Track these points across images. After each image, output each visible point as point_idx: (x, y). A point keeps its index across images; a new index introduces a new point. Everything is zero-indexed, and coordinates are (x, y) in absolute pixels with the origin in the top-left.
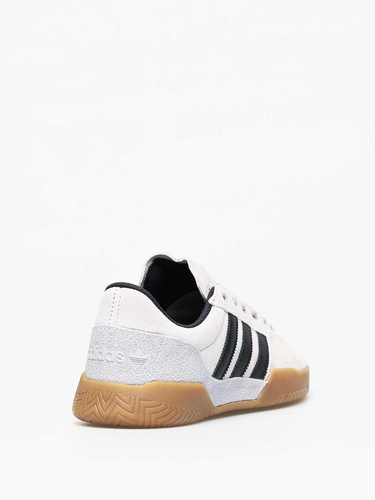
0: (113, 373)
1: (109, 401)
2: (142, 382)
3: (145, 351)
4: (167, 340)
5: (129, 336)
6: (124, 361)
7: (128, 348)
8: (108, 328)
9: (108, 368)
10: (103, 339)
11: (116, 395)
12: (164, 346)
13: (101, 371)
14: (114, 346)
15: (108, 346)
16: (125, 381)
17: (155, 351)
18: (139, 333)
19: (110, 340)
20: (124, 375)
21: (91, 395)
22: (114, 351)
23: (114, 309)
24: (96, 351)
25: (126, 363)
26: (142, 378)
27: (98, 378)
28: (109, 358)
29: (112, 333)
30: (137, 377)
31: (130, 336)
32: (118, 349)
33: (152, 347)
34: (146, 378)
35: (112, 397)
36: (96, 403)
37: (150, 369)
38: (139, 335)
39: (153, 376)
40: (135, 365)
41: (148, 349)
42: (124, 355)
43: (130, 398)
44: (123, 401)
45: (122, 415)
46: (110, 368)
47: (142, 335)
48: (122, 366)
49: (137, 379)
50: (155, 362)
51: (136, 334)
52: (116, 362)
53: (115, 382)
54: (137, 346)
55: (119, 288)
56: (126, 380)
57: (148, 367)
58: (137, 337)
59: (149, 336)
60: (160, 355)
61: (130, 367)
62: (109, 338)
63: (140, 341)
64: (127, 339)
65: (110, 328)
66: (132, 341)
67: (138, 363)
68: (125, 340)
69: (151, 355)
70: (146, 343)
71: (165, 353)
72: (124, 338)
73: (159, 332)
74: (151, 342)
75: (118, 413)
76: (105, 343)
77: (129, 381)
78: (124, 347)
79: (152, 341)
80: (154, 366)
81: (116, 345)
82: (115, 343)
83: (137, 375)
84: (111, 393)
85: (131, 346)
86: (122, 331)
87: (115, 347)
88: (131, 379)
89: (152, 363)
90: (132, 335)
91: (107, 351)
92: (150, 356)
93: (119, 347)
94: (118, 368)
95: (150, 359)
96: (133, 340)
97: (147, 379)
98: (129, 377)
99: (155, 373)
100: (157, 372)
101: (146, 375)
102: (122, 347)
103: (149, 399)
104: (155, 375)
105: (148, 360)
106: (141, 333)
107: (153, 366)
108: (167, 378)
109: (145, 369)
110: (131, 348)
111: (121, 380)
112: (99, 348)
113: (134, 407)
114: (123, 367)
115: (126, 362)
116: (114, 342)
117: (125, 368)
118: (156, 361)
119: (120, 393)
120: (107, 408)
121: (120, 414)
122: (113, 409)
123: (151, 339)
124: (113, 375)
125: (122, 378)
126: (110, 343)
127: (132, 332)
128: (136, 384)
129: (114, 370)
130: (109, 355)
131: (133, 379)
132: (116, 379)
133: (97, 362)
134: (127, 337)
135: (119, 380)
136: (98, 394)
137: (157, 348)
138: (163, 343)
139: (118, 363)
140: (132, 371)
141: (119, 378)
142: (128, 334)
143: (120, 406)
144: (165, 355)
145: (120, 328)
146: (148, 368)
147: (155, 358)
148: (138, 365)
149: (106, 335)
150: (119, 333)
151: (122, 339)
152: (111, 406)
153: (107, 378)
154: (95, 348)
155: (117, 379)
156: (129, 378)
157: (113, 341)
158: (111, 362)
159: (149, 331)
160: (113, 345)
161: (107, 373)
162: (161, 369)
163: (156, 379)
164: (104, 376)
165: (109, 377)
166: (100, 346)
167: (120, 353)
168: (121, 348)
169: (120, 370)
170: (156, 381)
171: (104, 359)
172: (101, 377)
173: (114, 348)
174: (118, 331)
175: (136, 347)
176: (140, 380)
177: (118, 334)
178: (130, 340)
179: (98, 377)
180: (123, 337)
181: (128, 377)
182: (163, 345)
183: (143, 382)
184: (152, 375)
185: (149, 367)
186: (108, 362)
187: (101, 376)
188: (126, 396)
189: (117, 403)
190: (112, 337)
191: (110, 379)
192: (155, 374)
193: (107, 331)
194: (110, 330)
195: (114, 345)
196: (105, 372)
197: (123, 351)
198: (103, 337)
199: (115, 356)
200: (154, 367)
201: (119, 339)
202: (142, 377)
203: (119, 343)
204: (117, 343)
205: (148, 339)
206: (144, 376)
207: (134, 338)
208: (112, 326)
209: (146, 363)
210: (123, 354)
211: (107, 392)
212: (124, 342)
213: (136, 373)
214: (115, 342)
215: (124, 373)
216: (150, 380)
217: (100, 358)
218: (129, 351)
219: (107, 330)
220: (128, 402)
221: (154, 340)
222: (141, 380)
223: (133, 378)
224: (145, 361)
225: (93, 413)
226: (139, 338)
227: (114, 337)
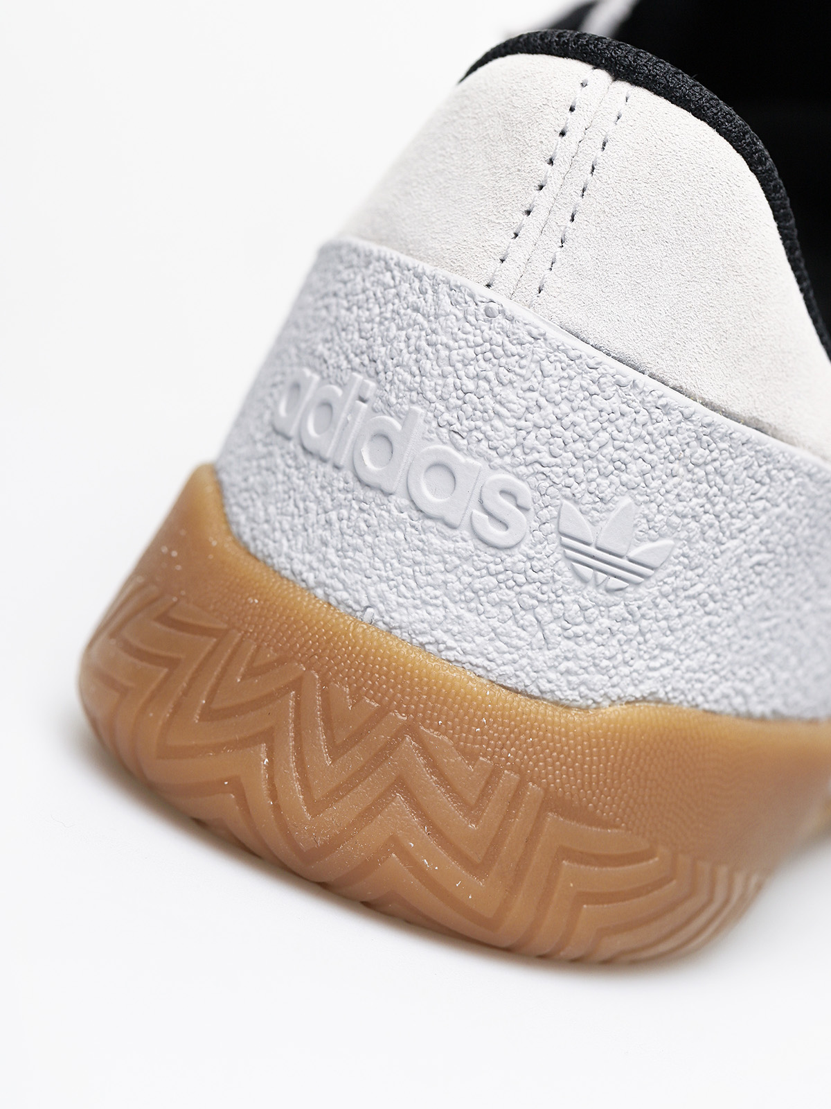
0: (429, 589)
1: (358, 756)
2: (587, 692)
3: (659, 517)
4: (791, 474)
5: (598, 400)
6: (517, 544)
7: (572, 471)
8: (482, 306)
9: (409, 554)
10: (427, 365)
11: (410, 729)
12: (765, 510)
13: (356, 549)
14: (490, 433)
15: (447, 416)
16: (486, 663)
17: (711, 526)
18: (662, 402)
19: (471, 385)
20: (496, 624)
21: (251, 672)
22: (479, 463)
23: (542, 201)
24: (353, 411)
25: (530, 559)
26: (592, 669)
27: (320, 584)
28: (430, 495)
29: (499, 351)
30: (567, 659)
31: (606, 405)
32: (508, 459)
33: (703, 500)
34: (613, 672)
35: (380, 736)
36: (269, 737)
37: (655, 627)
38: (657, 413)
39: (655, 669)
40: (578, 583)
41: (679, 507)
42: (530, 505)
43: (494, 774)
44: (444, 780)
45: (419, 871)
46: (419, 557)
47: (677, 416)
48: (500, 568)
49: (562, 668)
50: (691, 592)
51: (642, 402)
52: (466, 534)
53: (422, 645)
54: (625, 477)
55: (602, 76)
56: (494, 655)
57: (643, 616)
58: (641, 418)
59: (708, 430)
60: (729, 554)
61: (545, 588)
62: (472, 370)
63: (653, 447)
64: (577, 417)
65: (489, 314)
66: (604, 436)
67: (601, 576)
68: (566, 421)
69: (686, 550)
70: (682, 471)
71: (758, 552)
72: (565, 407)
73: (768, 418)
74: (710, 468)
75: (394, 844)
76: (430, 395)
77: (509, 669)
78: (547, 459)
79: (717, 464)
80: (680, 616)
81: (504, 433)
82: (497, 414)
83: (571, 644)
84: (383, 712)
85: (589, 463)
86: (563, 357)
87: (495, 444)
88: (524, 661)
89: (672, 597)
90: (615, 403)
91: (433, 447)
92: (677, 552)
93: (518, 451)
94: (472, 570)
95: (671, 569)
96: (615, 433)
97: (615, 680)
98: (521, 643)
99: (670, 656)
100: (682, 649)
101: (620, 657)
102: (536, 456)
103: (596, 807)
104: (666, 671)
105: (661, 574)
106: (673, 403)
107: (676, 612)
108: (717, 693)
109: (624, 619)
110: (591, 476)
111: (468, 646)
112: (379, 404)
113: (496, 843)
114: (501, 577)
115: (532, 553)
116: (498, 407)
117: (511, 583)
118: (699, 587)
119: (438, 728)
120: (337, 794)
121: (405, 855)
122: (368, 814)
123: (715, 454)
124: (425, 602)
125: (478, 639)
126: (468, 408)
127: (624, 381)
128: (548, 696)
129: (441, 577)
130: (441, 477)
131: (539, 664)
132: (439, 634)
133: (342, 485)
134: (585, 404)
135: (451, 643)
136: (297, 684)
137: (726, 515)
138: (764, 489)
139: (481, 546)
140: (548, 617)
141: (456, 629)
142: (594, 388)
143: (417, 807)
144: (756, 558)
145: (558, 337)
146: (644, 623)
147: (700, 571)
148: (597, 586)
149: (451, 343)
150: (546, 363)
151: (550, 408)
152: (363, 794)
153: (381, 607)
154: (353, 392)
155: (445, 638)
156: (518, 649)
157: (488, 399)
158: (440, 526)
159: (717, 402)
160: (479, 423)
161: (388, 579)
162: (709, 638)
163: (662, 695)
164: (365, 588)
165: (395, 607)
166: (393, 400)
167: (508, 488)
168: (530, 458)
169: (477, 586)
170: (659, 701)
171: (396, 485)
172: (343, 582)
173: (484, 444)
174: (541, 349)
175: (616, 480)
176: (572, 678)
177: (533, 366)
178: (597, 425)
179: (322, 577)
180: (558, 398)
181: (515, 642)
182: (761, 504)
183: (592, 695)
184: (653, 664)
185: (652, 613)
186: (415, 514)
187: (350, 578)
188: (471, 757)
189: (401, 784)
190: (491, 375)
191: (399, 617)
192: (668, 663)
193: (468, 328)
194: (485, 327)
195: (487, 428)
196: (379, 565)
197: (532, 479)
198: (429, 350)
199: (475, 498)
200: (676, 623)
201: (532, 403)
202: (595, 665)
203: (522, 423)
204: (512, 421)
205: (701, 451)
206: (605, 663)
207: (620, 422)
208: (512, 307)
209: (642, 590)
210: (526, 494)
211: (357, 695)
212: (557, 428)
213: (570, 633)
214: (503, 411)
215: (494, 611)
216: (631, 690)
217: (371, 467)
218: (568, 492)
219: (472, 319)
220: (472, 797)
221: (730, 462)
222: (583, 683)
223: (541, 658)
224: (641, 571)
225: (238, 788)
226: (650, 428)
227: (506, 376)
